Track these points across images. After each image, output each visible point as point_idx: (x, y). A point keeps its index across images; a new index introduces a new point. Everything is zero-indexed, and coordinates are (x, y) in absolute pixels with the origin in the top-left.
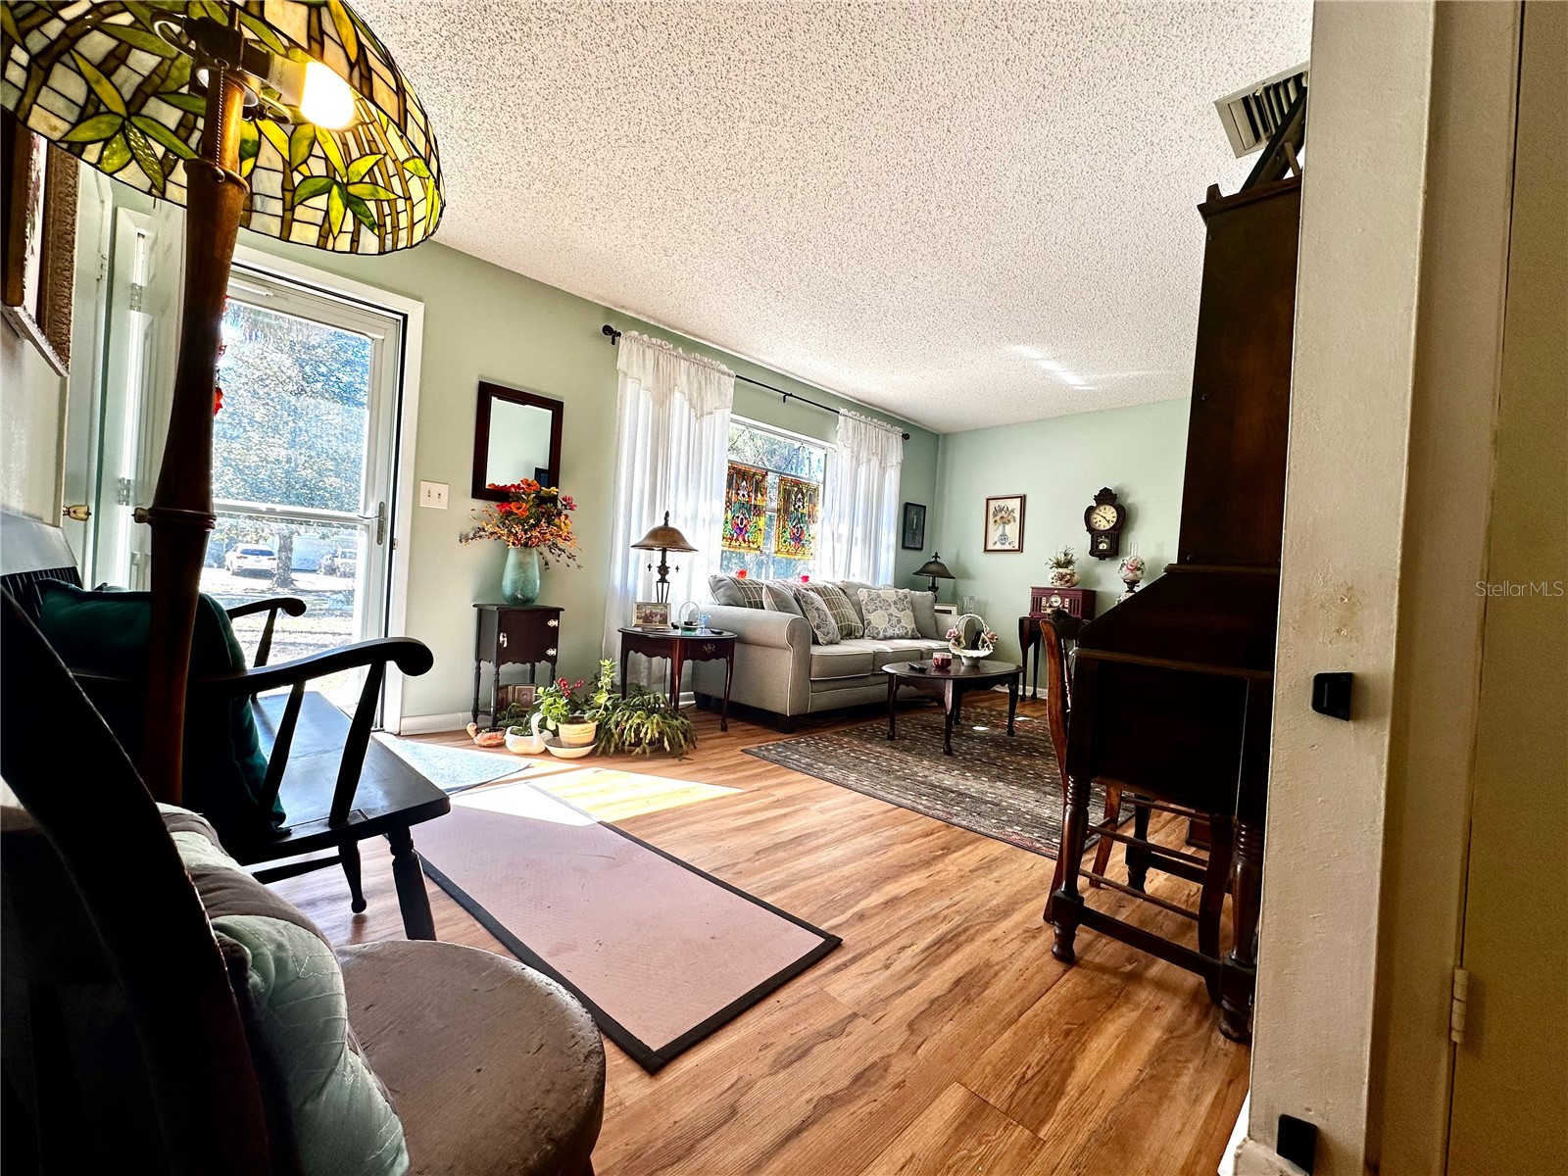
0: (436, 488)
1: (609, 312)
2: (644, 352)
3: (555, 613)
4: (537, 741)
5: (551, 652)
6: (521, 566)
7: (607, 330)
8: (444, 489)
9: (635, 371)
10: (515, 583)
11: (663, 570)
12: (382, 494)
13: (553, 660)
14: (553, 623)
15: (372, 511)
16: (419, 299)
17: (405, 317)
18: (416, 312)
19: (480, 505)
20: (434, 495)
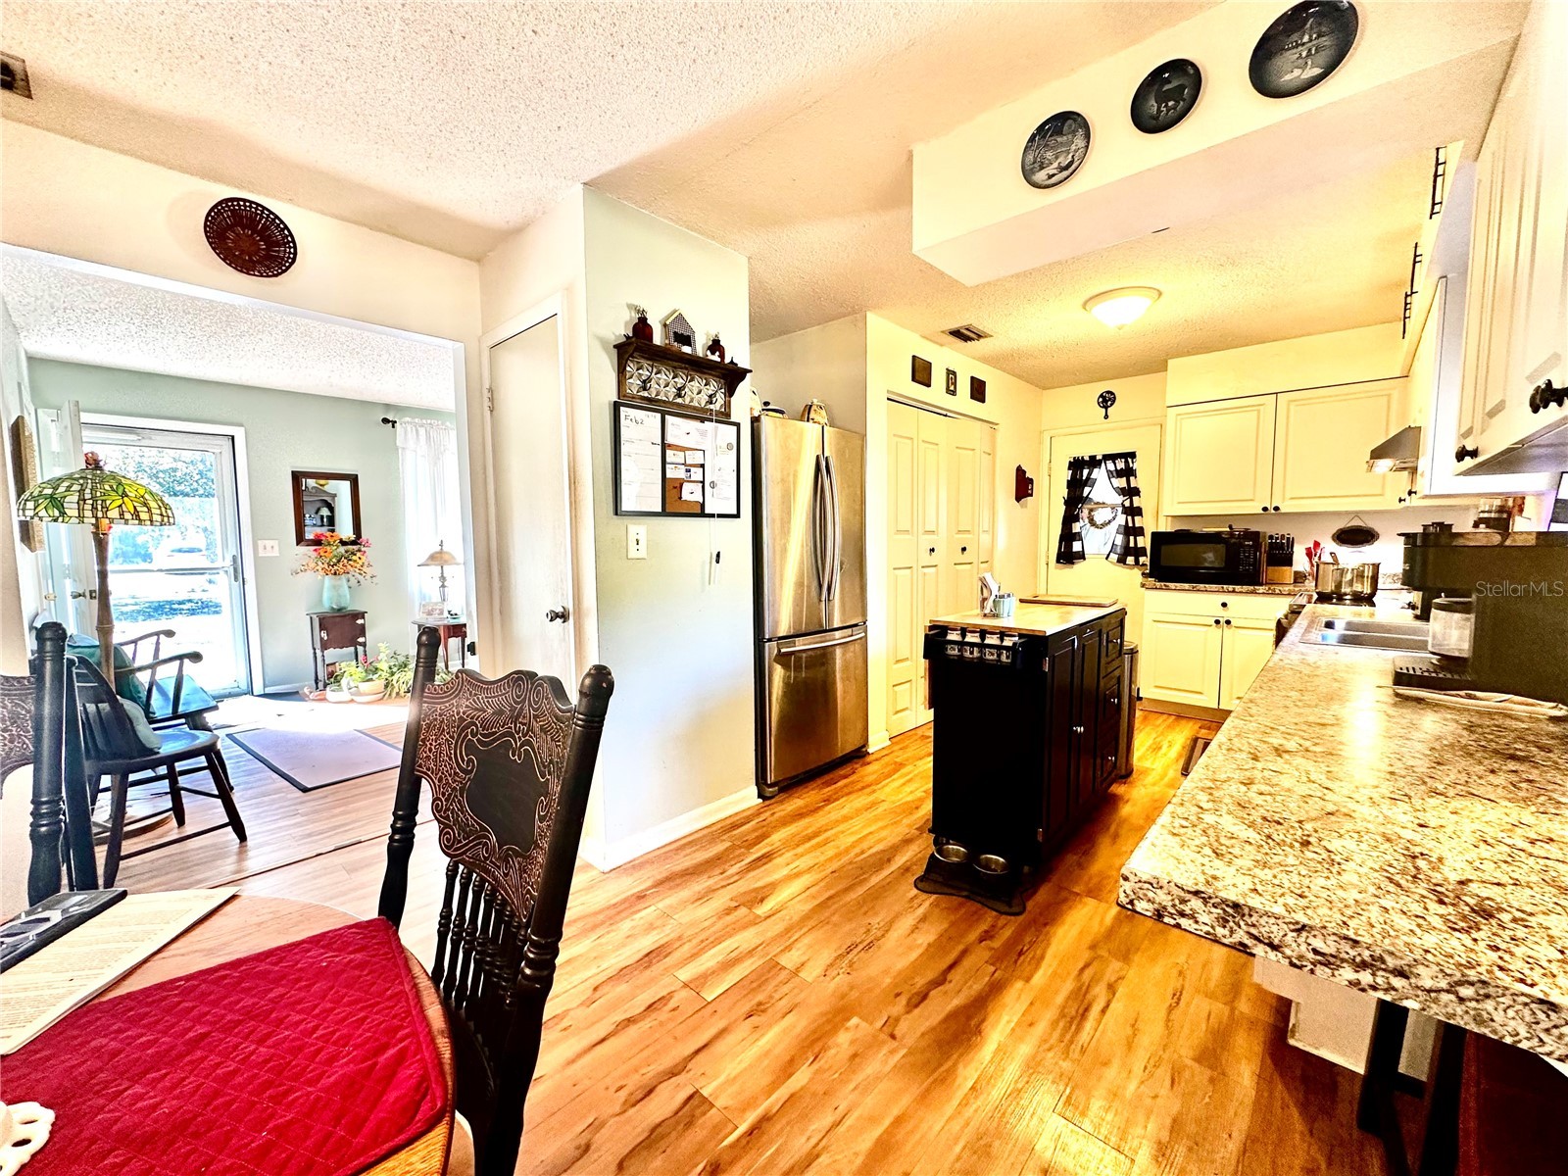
0: (269, 543)
1: (388, 407)
2: (417, 430)
3: (362, 615)
4: (345, 695)
5: (361, 640)
6: (335, 588)
7: (385, 421)
8: (275, 543)
9: (411, 444)
10: (331, 599)
11: (443, 578)
12: (233, 550)
13: (364, 645)
14: (360, 622)
15: (228, 562)
16: (241, 425)
17: (233, 437)
18: (239, 434)
19: (303, 549)
20: (269, 548)
